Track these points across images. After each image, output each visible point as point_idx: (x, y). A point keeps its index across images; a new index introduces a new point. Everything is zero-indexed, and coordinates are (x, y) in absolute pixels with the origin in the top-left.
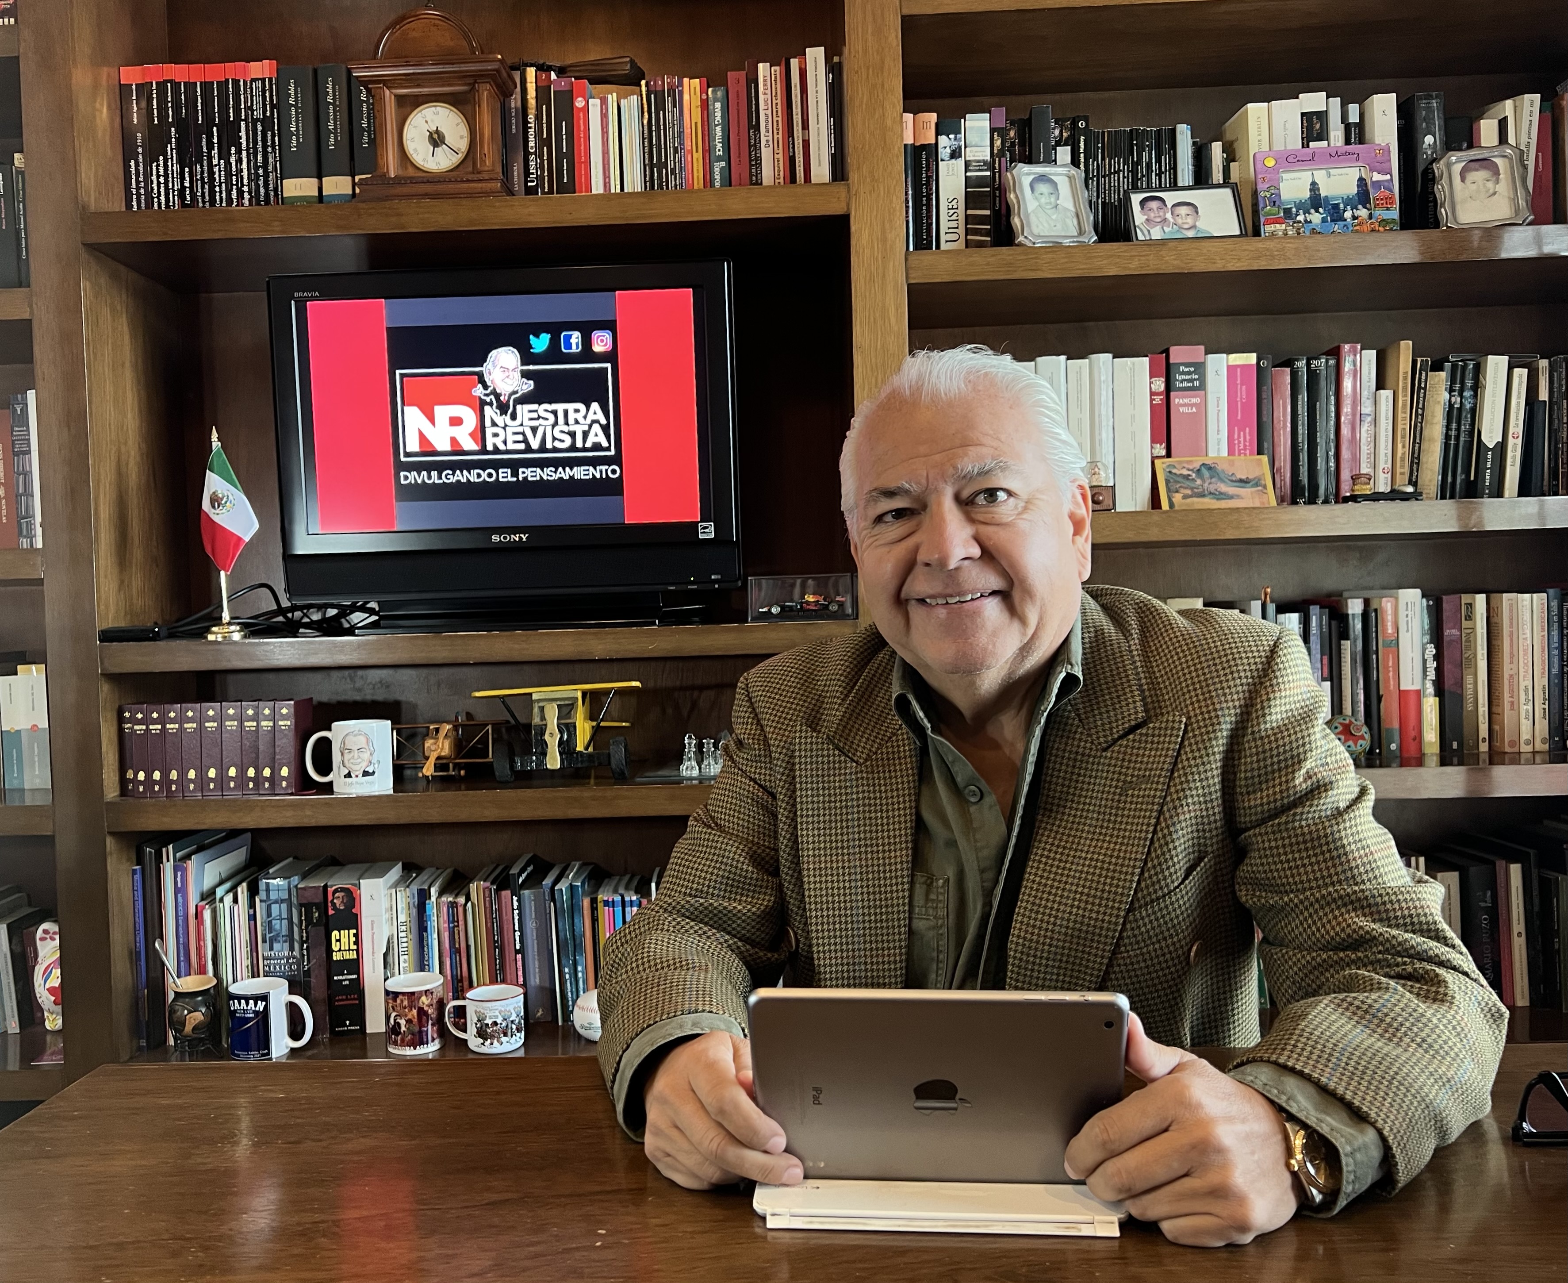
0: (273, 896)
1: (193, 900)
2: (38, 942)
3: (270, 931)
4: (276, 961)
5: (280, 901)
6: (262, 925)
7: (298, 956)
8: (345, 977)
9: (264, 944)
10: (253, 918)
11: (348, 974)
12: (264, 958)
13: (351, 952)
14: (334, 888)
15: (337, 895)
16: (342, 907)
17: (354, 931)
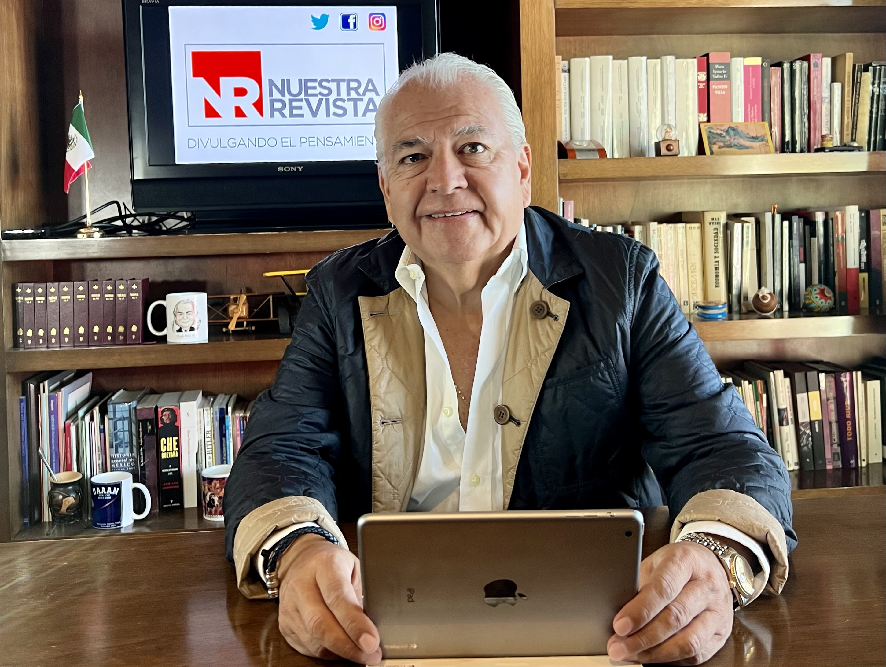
0: (118, 415)
1: (62, 418)
3: (115, 441)
4: (120, 461)
5: (123, 419)
6: (110, 435)
7: (136, 457)
8: (170, 470)
9: (112, 449)
10: (103, 431)
11: (171, 468)
12: (111, 459)
13: (174, 452)
14: (162, 409)
15: (164, 413)
16: (168, 422)
17: (176, 438)
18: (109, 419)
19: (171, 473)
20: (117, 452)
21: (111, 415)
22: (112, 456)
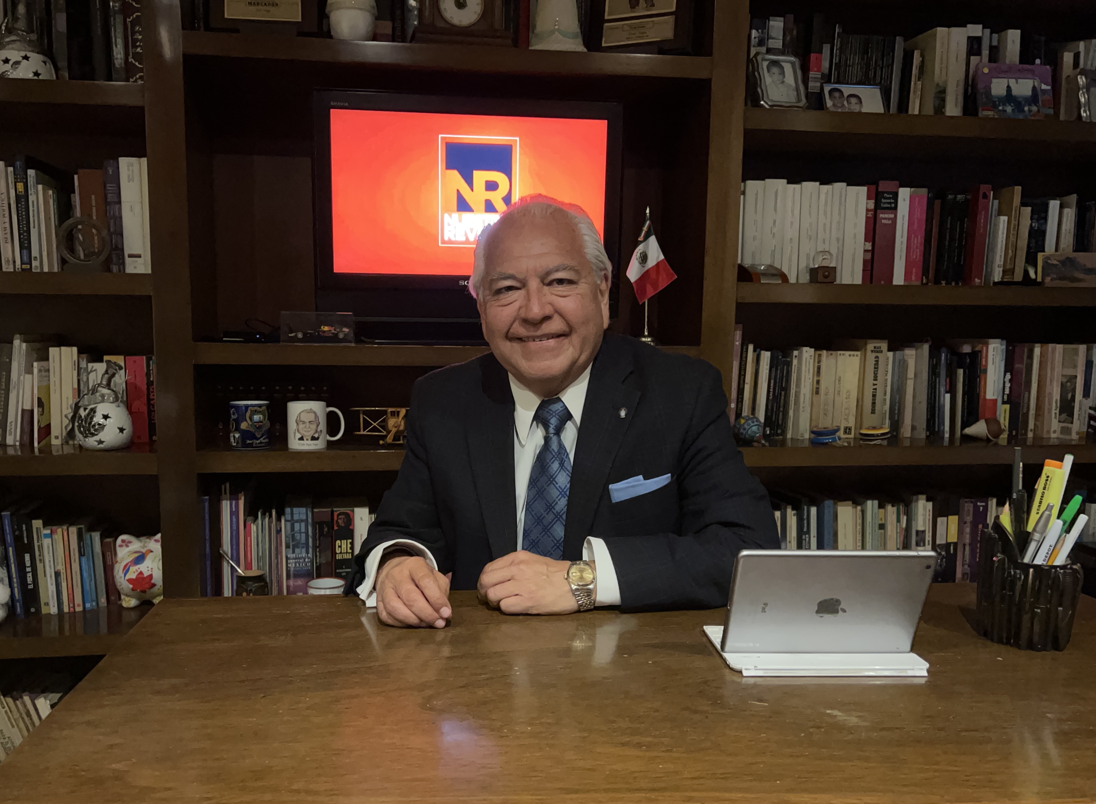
0: (295, 518)
2: (118, 549)
3: (292, 542)
4: (296, 560)
5: (300, 521)
6: (286, 537)
7: (311, 557)
8: (343, 570)
9: (288, 549)
10: (279, 532)
11: (346, 568)
12: (287, 558)
13: (348, 554)
14: (338, 512)
15: (340, 517)
16: (343, 525)
17: (350, 541)
18: (286, 521)
19: (344, 574)
20: (294, 552)
21: (288, 517)
22: (289, 556)
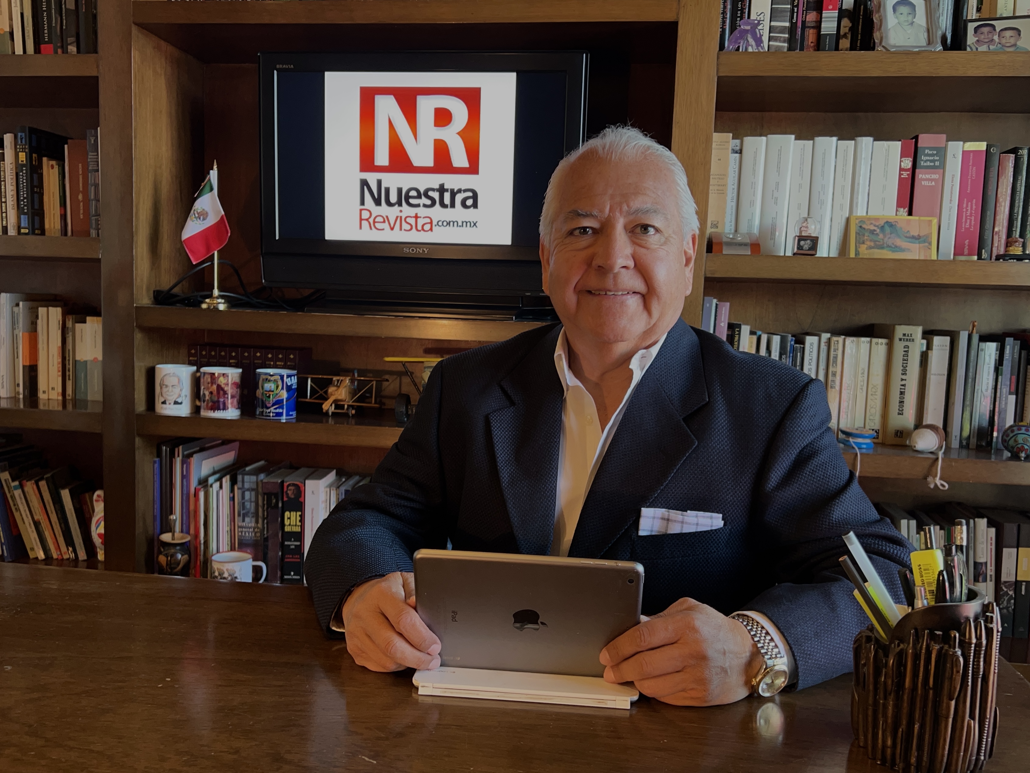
0: (247, 486)
1: (194, 483)
2: (94, 502)
3: (243, 509)
4: (246, 530)
5: (250, 490)
6: (238, 503)
7: (261, 527)
8: (292, 543)
9: (239, 517)
10: (232, 499)
11: (294, 541)
12: (239, 527)
13: (297, 527)
14: (288, 483)
15: (290, 488)
16: (293, 497)
17: (298, 514)
18: (238, 489)
19: (293, 547)
20: (244, 521)
21: (239, 484)
22: (240, 524)
